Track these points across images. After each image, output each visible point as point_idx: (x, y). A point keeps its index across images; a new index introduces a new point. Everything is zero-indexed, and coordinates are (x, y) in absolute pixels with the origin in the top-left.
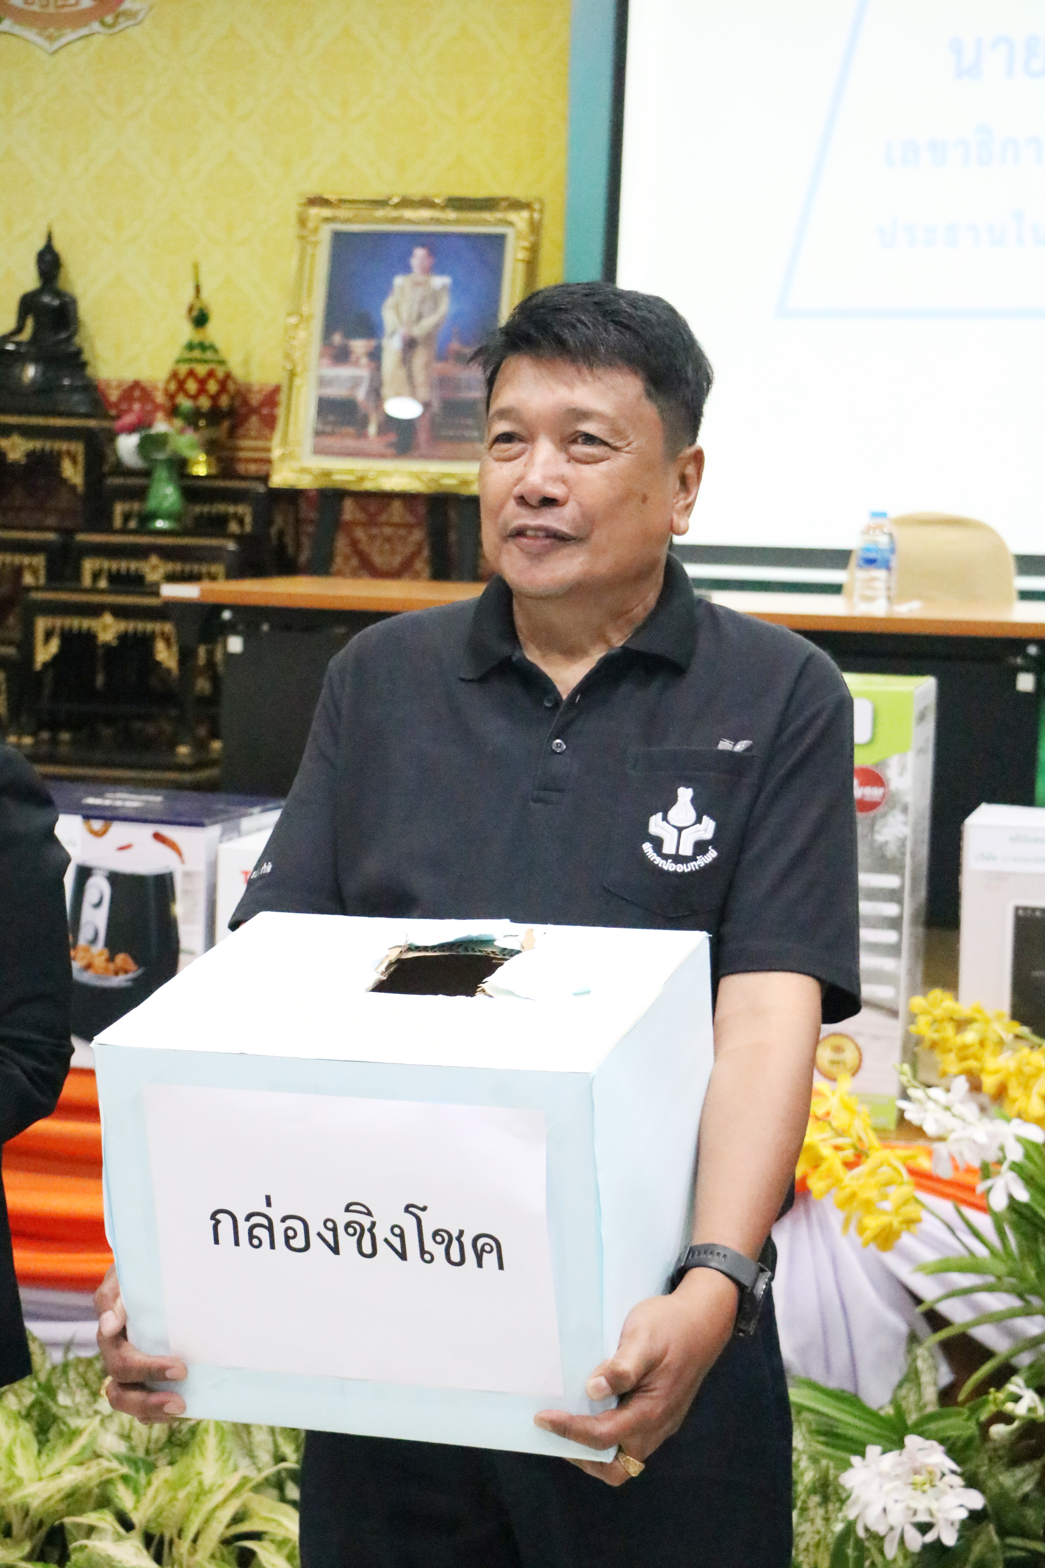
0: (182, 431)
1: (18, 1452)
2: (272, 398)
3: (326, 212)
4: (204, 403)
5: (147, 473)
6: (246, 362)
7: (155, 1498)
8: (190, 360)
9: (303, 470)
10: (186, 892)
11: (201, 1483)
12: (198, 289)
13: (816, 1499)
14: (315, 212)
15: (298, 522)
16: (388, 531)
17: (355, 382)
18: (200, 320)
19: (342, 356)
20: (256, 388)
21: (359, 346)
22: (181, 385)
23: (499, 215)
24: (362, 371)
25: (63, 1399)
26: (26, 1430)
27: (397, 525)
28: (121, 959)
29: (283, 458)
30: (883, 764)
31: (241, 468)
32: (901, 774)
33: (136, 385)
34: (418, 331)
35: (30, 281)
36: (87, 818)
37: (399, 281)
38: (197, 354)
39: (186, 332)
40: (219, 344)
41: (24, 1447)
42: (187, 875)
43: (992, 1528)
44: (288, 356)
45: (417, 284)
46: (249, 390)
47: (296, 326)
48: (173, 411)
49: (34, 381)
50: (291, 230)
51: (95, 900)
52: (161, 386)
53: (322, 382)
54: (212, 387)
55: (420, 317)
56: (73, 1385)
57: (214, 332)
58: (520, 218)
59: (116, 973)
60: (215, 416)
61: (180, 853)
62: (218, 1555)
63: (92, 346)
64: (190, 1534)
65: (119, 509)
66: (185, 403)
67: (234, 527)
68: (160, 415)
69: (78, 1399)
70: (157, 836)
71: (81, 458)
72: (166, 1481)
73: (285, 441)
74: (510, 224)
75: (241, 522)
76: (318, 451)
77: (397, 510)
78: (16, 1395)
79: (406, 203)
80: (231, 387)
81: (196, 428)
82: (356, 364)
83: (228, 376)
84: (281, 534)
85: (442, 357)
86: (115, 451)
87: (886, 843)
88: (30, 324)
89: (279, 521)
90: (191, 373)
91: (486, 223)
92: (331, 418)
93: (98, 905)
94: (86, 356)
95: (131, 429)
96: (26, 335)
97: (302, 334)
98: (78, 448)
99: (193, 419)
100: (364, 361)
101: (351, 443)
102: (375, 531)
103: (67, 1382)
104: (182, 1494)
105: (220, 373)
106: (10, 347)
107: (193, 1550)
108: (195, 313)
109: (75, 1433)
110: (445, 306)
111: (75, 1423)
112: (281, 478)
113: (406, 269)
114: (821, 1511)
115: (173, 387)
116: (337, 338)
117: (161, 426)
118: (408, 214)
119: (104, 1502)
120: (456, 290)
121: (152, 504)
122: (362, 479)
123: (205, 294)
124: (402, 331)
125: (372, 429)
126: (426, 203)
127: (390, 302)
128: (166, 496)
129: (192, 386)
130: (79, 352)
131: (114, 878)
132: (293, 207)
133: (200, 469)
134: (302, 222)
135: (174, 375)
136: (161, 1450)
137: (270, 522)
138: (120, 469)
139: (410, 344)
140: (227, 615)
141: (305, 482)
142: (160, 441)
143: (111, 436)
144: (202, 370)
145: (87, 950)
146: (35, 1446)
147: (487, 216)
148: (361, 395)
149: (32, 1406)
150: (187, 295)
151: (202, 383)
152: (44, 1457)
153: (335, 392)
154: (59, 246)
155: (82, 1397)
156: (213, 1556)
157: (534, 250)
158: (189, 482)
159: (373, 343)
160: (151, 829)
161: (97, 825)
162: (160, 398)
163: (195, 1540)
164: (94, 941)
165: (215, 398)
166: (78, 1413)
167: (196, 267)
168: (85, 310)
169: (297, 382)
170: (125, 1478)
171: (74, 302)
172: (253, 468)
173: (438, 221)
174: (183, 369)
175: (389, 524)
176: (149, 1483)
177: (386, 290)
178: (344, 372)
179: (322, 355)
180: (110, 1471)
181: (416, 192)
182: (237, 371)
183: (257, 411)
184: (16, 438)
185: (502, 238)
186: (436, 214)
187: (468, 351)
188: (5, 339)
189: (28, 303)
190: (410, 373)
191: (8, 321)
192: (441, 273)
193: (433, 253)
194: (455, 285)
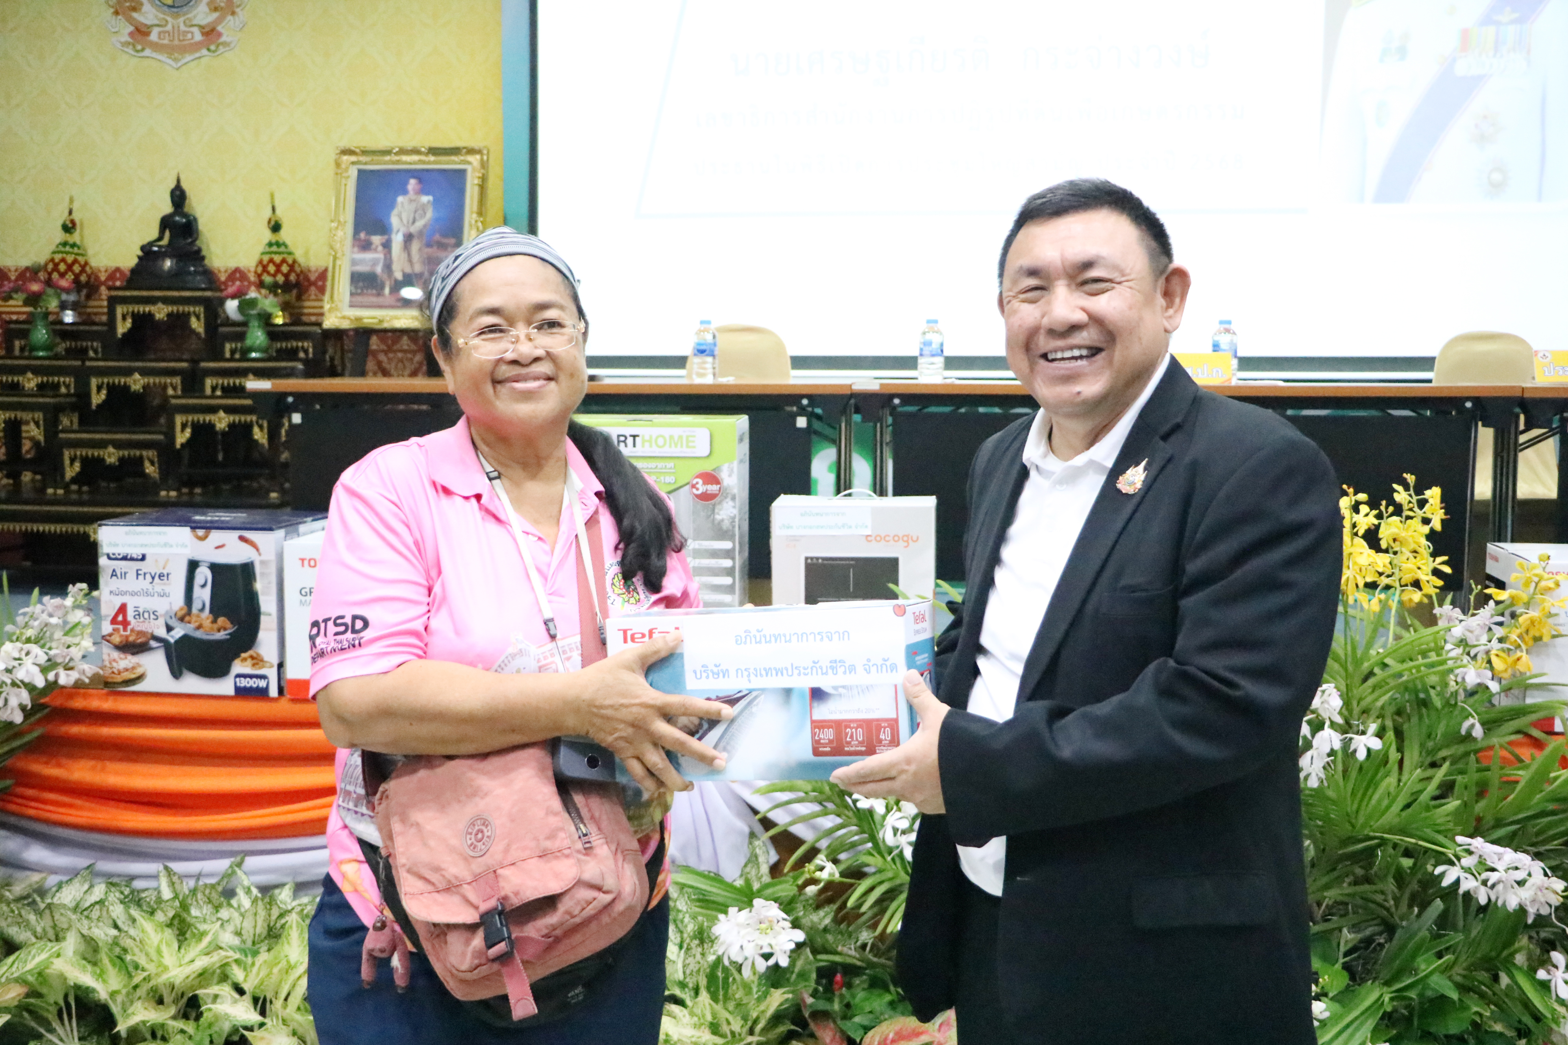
0: (266, 297)
1: (164, 948)
2: (323, 275)
3: (352, 158)
4: (280, 279)
5: (245, 324)
6: (306, 253)
7: (258, 974)
8: (271, 253)
9: (344, 317)
10: (262, 574)
11: (288, 962)
12: (273, 210)
13: (697, 942)
14: (345, 158)
15: (343, 350)
16: (400, 355)
17: (375, 263)
18: (276, 228)
19: (366, 246)
20: (313, 269)
21: (377, 240)
22: (265, 268)
23: (461, 158)
24: (380, 255)
25: (194, 912)
26: (169, 934)
27: (405, 351)
28: (222, 620)
29: (330, 310)
30: (718, 469)
31: (305, 319)
32: (730, 476)
33: (237, 270)
34: (413, 230)
35: (167, 208)
36: (193, 528)
37: (400, 199)
38: (274, 248)
39: (267, 235)
40: (288, 242)
41: (168, 945)
42: (263, 563)
43: (808, 950)
44: (332, 248)
45: (411, 201)
46: (309, 271)
47: (337, 228)
48: (261, 285)
49: (170, 269)
50: (331, 168)
51: (202, 582)
52: (253, 269)
53: (354, 262)
54: (285, 269)
55: (414, 221)
56: (201, 903)
57: (285, 235)
58: (475, 160)
59: (219, 631)
60: (287, 287)
61: (258, 550)
62: (302, 1007)
63: (208, 246)
64: (283, 996)
65: (228, 347)
66: (268, 279)
67: (302, 355)
68: (253, 288)
69: (204, 912)
70: (242, 538)
71: (202, 316)
72: (265, 962)
73: (331, 302)
74: (469, 163)
75: (306, 351)
76: (353, 305)
77: (405, 339)
78: (163, 911)
79: (403, 152)
80: (298, 269)
81: (276, 295)
82: (375, 251)
83: (294, 261)
86: (224, 312)
87: (722, 520)
88: (167, 234)
89: (330, 351)
90: (271, 261)
91: (453, 163)
92: (361, 284)
93: (204, 586)
94: (204, 253)
95: (233, 297)
96: (165, 241)
97: (340, 233)
98: (200, 309)
99: (273, 288)
100: (380, 249)
101: (374, 299)
102: (391, 355)
103: (197, 901)
104: (275, 970)
105: (290, 261)
106: (156, 249)
107: (285, 1006)
108: (273, 223)
109: (203, 934)
111: (202, 927)
112: (330, 322)
113: (405, 192)
114: (700, 950)
115: (260, 269)
116: (362, 235)
117: (252, 294)
118: (404, 158)
119: (224, 978)
120: (436, 203)
121: (249, 342)
122: (381, 321)
123: (278, 212)
124: (403, 230)
125: (387, 291)
126: (416, 152)
127: (395, 212)
128: (257, 337)
129: (272, 269)
130: (199, 250)
131: (214, 568)
132: (332, 156)
133: (279, 321)
134: (338, 165)
135: (261, 262)
136: (262, 941)
137: (324, 350)
138: (228, 322)
139: (408, 238)
140: (290, 399)
141: (345, 325)
142: (253, 303)
143: (222, 302)
144: (278, 259)
145: (198, 616)
146: (176, 945)
147: (455, 159)
148: (379, 270)
149: (174, 918)
150: (268, 213)
151: (278, 267)
152: (182, 951)
153: (360, 268)
154: (184, 185)
155: (207, 910)
156: (299, 1009)
157: (484, 177)
158: (271, 329)
159: (385, 238)
160: (238, 533)
161: (201, 532)
162: (252, 278)
163: (286, 999)
164: (202, 609)
165: (286, 276)
166: (205, 921)
167: (272, 196)
168: (204, 225)
169: (338, 262)
170: (237, 961)
171: (195, 219)
172: (313, 319)
173: (423, 162)
174: (266, 258)
175: (399, 350)
176: (253, 964)
177: (392, 205)
178: (368, 256)
179: (353, 246)
180: (227, 957)
181: (409, 145)
182: (301, 260)
183: (314, 284)
184: (160, 305)
185: (464, 171)
186: (422, 157)
187: (445, 241)
188: (151, 244)
189: (166, 223)
190: (409, 255)
191: (153, 233)
192: (427, 194)
193: (421, 182)
194: (435, 201)
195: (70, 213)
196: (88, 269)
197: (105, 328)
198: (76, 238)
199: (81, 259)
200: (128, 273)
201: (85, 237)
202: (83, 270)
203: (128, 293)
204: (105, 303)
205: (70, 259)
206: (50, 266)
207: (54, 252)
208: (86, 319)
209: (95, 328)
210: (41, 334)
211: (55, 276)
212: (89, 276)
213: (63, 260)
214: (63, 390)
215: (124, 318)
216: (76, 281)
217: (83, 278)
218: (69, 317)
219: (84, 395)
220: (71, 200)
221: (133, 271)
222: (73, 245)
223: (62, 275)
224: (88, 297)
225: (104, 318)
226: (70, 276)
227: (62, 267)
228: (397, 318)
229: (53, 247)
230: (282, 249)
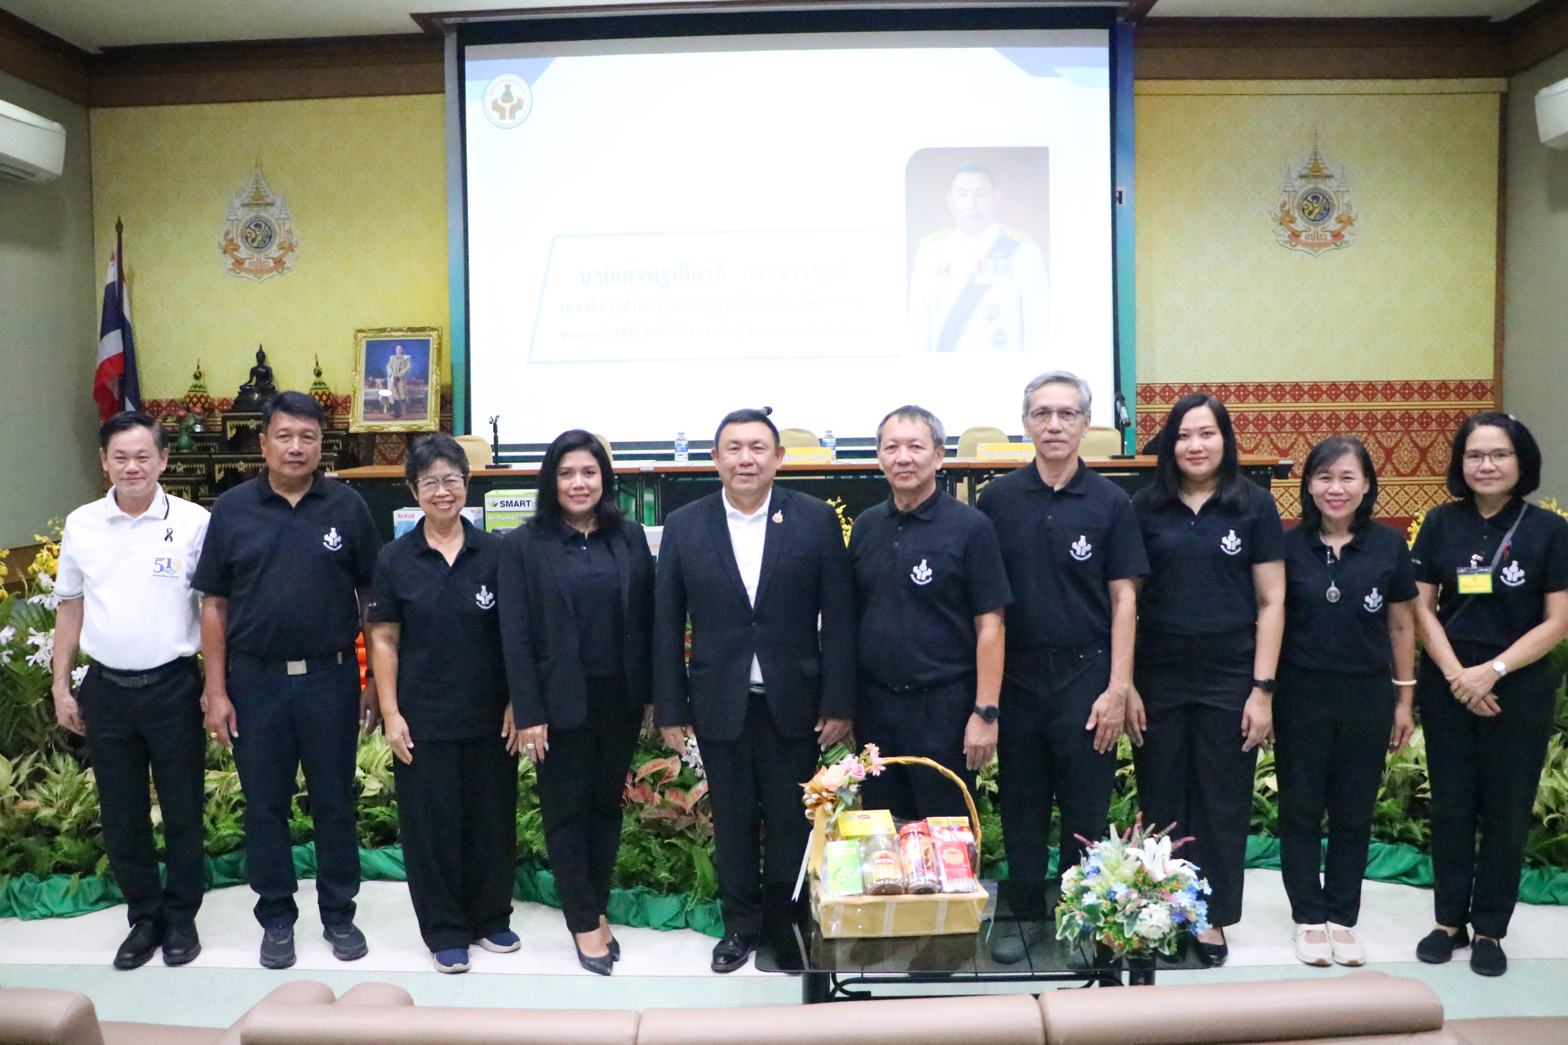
2: (348, 399)
3: (364, 334)
6: (336, 388)
8: (316, 389)
9: (361, 426)
12: (317, 363)
14: (359, 334)
15: (359, 444)
16: (393, 446)
17: (378, 394)
18: (318, 374)
19: (372, 385)
20: (341, 397)
21: (379, 381)
23: (426, 333)
24: (380, 390)
27: (394, 443)
29: (353, 422)
31: (336, 426)
34: (400, 374)
35: (254, 363)
37: (392, 357)
38: (318, 386)
39: (314, 378)
40: (326, 382)
44: (353, 386)
45: (398, 358)
46: (339, 398)
47: (355, 375)
49: (258, 400)
50: (351, 340)
53: (366, 394)
54: (324, 398)
55: (400, 370)
57: (324, 378)
58: (434, 334)
67: (336, 448)
73: (353, 417)
74: (431, 336)
75: (338, 446)
76: (365, 419)
77: (395, 439)
79: (392, 330)
80: (331, 397)
82: (378, 387)
83: (330, 393)
84: (352, 449)
85: (409, 384)
88: (255, 379)
89: (352, 444)
90: (317, 393)
91: (422, 336)
92: (370, 407)
94: (276, 389)
96: (253, 383)
97: (357, 378)
100: (380, 386)
101: (379, 416)
102: (388, 447)
105: (327, 392)
106: (248, 387)
108: (317, 371)
110: (409, 366)
112: (353, 429)
113: (394, 353)
116: (370, 379)
118: (394, 334)
120: (413, 359)
122: (382, 428)
123: (320, 365)
124: (394, 375)
125: (385, 410)
126: (400, 330)
127: (389, 365)
130: (274, 388)
132: (352, 333)
134: (355, 338)
137: (348, 445)
139: (397, 380)
141: (362, 430)
144: (320, 392)
147: (423, 333)
148: (380, 398)
150: (314, 366)
151: (321, 397)
153: (371, 398)
154: (264, 350)
157: (440, 344)
159: (383, 380)
165: (325, 402)
167: (316, 356)
168: (275, 372)
169: (356, 395)
171: (271, 370)
172: (340, 426)
173: (405, 336)
175: (392, 443)
177: (387, 361)
178: (374, 391)
179: (365, 385)
181: (396, 325)
182: (333, 391)
183: (340, 405)
184: (252, 421)
185: (428, 341)
186: (404, 333)
187: (418, 381)
188: (246, 385)
189: (253, 372)
190: (398, 390)
191: (245, 378)
192: (407, 354)
193: (403, 347)
194: (412, 358)
195: (198, 367)
196: (209, 400)
197: (219, 435)
198: (200, 382)
199: (205, 394)
200: (232, 403)
201: (205, 381)
202: (206, 402)
203: (233, 414)
204: (220, 419)
205: (199, 395)
206: (188, 400)
207: (190, 391)
208: (207, 429)
209: (213, 435)
210: (184, 440)
211: (191, 405)
212: (209, 405)
213: (195, 396)
214: (199, 472)
215: (231, 429)
216: (203, 408)
217: (207, 405)
218: (198, 429)
219: (210, 475)
220: (199, 361)
221: (237, 401)
222: (200, 387)
223: (195, 405)
224: (208, 416)
225: (219, 429)
226: (199, 405)
227: (195, 400)
228: (391, 426)
229: (188, 389)
230: (322, 386)
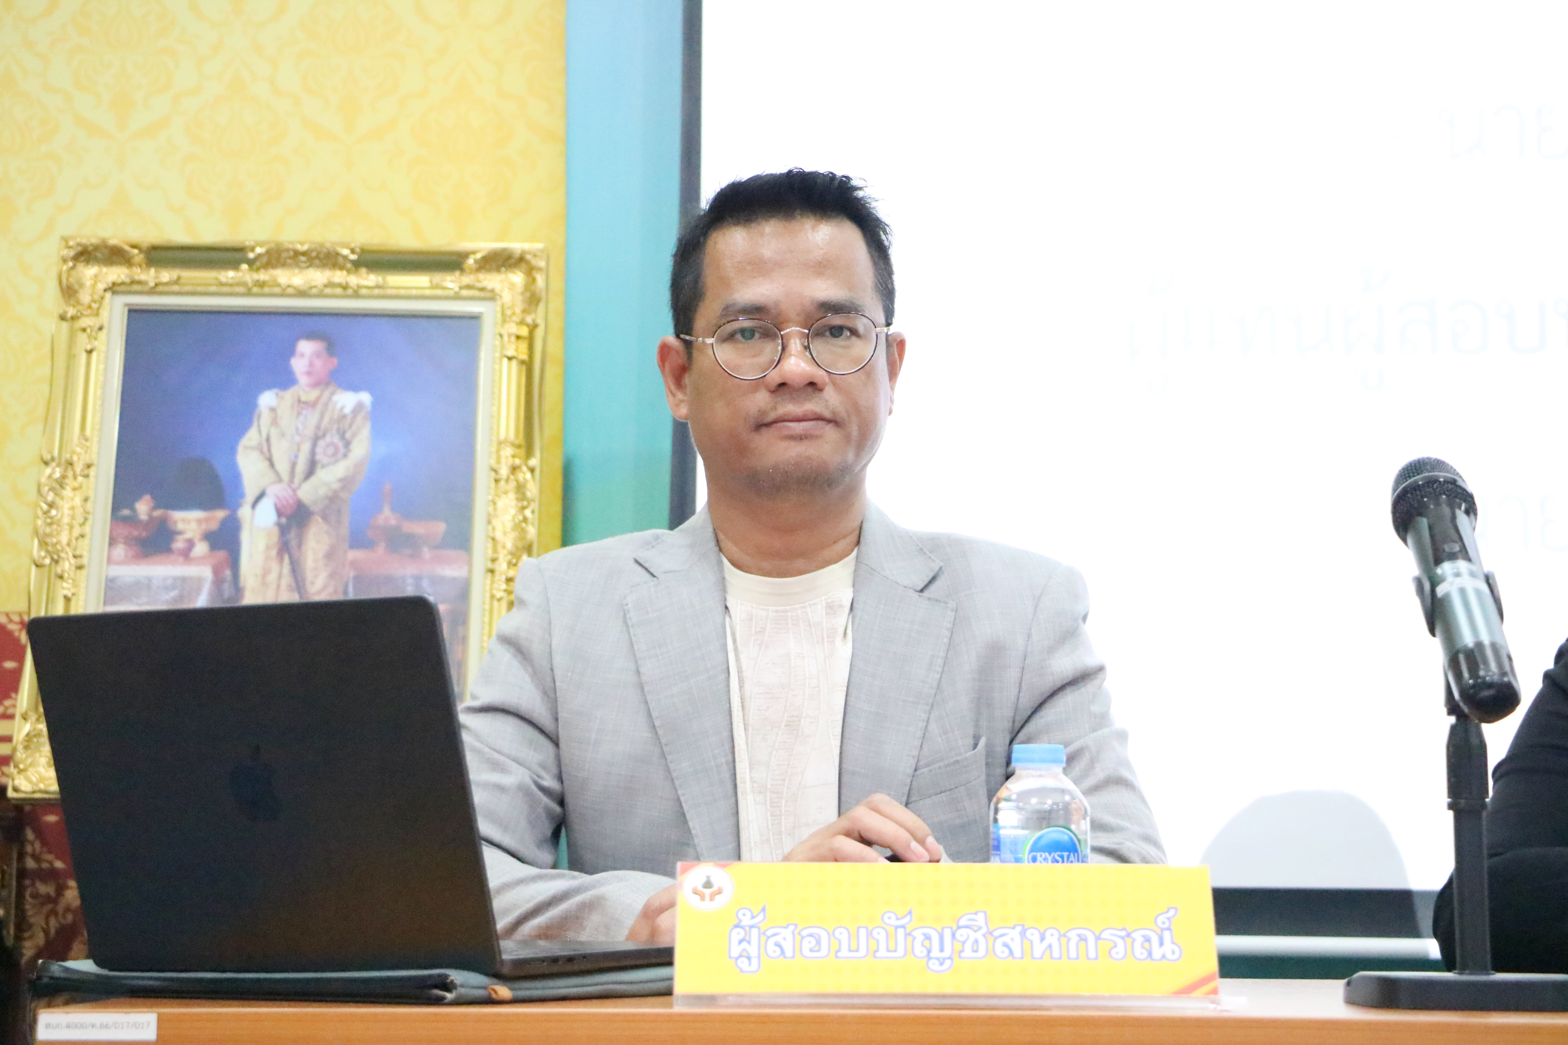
3: (117, 273)
14: (89, 272)
17: (185, 590)
19: (154, 542)
21: (190, 522)
23: (467, 279)
24: (197, 571)
29: (30, 741)
34: (310, 492)
37: (267, 399)
44: (43, 541)
45: (305, 406)
47: (63, 483)
55: (312, 467)
74: (491, 296)
79: (276, 259)
82: (186, 554)
85: (358, 540)
91: (435, 292)
97: (71, 498)
100: (201, 548)
113: (285, 380)
116: (143, 508)
118: (285, 277)
120: (382, 416)
124: (276, 492)
126: (321, 257)
127: (251, 438)
132: (46, 264)
134: (69, 292)
139: (294, 517)
159: (220, 514)
177: (244, 418)
178: (161, 571)
179: (112, 542)
185: (475, 318)
186: (339, 276)
187: (417, 528)
192: (355, 388)
193: (332, 346)
194: (377, 403)
